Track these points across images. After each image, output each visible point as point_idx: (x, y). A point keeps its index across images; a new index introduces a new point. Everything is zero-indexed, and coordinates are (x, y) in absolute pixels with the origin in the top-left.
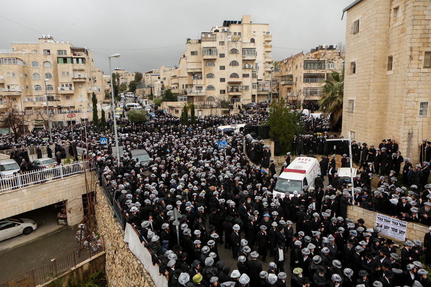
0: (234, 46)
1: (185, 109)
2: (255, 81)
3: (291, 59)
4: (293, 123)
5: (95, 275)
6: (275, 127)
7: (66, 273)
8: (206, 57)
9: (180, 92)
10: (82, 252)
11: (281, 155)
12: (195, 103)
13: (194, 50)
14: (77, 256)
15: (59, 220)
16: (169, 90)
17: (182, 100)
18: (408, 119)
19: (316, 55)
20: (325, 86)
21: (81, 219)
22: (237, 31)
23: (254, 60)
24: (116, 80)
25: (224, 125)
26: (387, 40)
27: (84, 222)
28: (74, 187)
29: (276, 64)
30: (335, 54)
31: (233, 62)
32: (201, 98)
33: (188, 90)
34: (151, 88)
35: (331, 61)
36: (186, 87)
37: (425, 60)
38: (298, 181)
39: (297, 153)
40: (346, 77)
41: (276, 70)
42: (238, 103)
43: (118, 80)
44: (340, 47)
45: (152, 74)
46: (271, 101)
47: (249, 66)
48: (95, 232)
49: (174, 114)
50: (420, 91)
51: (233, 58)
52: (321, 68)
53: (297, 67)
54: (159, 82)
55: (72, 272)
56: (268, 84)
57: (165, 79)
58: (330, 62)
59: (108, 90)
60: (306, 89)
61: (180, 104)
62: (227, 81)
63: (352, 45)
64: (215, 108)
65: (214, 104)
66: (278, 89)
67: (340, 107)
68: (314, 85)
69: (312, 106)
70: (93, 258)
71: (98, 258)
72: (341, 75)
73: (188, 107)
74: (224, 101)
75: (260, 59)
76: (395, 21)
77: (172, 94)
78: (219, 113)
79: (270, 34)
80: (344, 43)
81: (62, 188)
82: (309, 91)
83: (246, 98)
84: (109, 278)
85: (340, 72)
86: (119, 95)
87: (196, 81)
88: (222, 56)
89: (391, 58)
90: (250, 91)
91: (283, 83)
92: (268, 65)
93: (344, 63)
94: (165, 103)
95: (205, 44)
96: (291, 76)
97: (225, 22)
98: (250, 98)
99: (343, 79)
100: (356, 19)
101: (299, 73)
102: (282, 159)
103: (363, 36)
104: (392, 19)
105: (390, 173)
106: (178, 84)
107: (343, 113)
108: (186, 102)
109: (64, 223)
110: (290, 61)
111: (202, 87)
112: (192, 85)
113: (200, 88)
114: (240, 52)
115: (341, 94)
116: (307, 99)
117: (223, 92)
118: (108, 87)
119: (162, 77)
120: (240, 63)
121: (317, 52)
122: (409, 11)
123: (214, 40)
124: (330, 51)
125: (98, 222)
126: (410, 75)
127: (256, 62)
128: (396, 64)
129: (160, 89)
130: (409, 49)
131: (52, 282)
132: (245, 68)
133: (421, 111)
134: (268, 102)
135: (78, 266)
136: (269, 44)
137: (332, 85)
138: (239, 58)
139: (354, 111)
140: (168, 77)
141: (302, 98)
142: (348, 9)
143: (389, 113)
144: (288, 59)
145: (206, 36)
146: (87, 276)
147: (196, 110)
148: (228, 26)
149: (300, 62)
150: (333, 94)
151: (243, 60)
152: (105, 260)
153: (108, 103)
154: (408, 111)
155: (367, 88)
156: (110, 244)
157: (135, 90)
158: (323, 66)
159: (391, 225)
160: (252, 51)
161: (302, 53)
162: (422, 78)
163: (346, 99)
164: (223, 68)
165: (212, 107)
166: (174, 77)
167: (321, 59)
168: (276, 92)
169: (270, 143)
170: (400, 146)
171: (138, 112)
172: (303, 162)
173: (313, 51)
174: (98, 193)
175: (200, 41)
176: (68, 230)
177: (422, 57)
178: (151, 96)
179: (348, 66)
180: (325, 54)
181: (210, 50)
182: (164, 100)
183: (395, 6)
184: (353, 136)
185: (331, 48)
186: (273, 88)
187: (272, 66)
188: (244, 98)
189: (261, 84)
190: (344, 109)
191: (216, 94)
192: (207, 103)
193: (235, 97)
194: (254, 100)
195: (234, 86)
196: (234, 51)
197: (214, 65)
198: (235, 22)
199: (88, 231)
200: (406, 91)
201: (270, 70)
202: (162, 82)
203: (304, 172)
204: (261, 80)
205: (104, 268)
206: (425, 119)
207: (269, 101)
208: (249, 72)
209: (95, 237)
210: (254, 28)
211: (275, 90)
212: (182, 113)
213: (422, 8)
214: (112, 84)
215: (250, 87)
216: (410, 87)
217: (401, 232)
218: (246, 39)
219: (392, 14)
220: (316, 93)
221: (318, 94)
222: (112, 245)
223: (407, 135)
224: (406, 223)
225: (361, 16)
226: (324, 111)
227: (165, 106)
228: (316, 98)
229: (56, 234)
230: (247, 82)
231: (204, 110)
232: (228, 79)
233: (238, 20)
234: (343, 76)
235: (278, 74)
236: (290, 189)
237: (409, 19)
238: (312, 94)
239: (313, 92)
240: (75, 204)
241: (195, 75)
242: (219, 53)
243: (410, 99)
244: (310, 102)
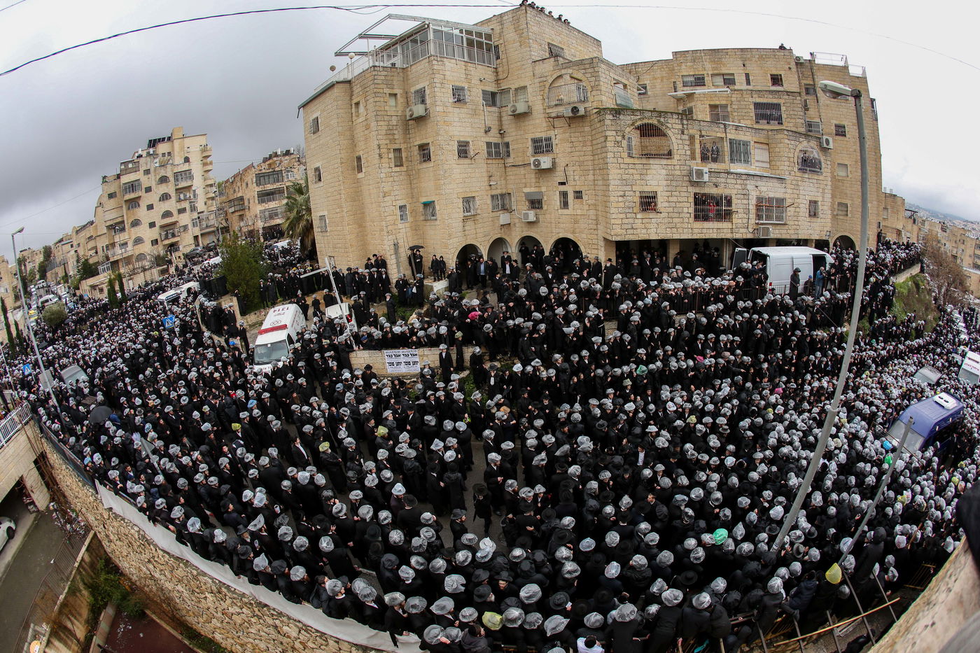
0: (162, 173)
1: (111, 283)
2: (195, 215)
3: (239, 176)
4: (254, 264)
5: (100, 564)
6: (232, 276)
7: (73, 573)
8: (128, 197)
9: (101, 260)
10: (73, 540)
11: (250, 313)
12: (122, 271)
13: (112, 191)
14: (70, 548)
15: (29, 507)
16: (87, 260)
17: (104, 270)
18: (390, 228)
19: (270, 165)
20: (287, 204)
21: (47, 496)
22: (166, 152)
23: (190, 186)
24: (23, 268)
25: (164, 291)
26: (352, 138)
27: (52, 499)
28: (21, 454)
29: (220, 185)
30: (294, 160)
31: (163, 195)
32: (128, 260)
33: (110, 253)
34: (64, 264)
35: (289, 169)
36: (107, 250)
37: (395, 157)
38: (280, 342)
39: (269, 303)
40: (311, 186)
41: (221, 194)
42: (178, 254)
43: (25, 265)
44: (299, 151)
45: (63, 243)
46: (221, 239)
47: (185, 196)
48: (70, 508)
49: (97, 295)
50: (397, 193)
51: (163, 189)
52: (278, 181)
53: (247, 184)
54: (72, 252)
55: (78, 569)
56: (212, 216)
57: (79, 245)
58: (288, 171)
59: (16, 287)
60: (263, 212)
61: (103, 278)
62: (158, 225)
63: (313, 146)
64: (148, 269)
65: (147, 264)
66: (227, 220)
67: (309, 228)
68: (272, 205)
69: (274, 233)
70: (87, 543)
71: (91, 542)
72: (304, 185)
73: (114, 279)
74: (159, 256)
75: (198, 183)
76: (358, 116)
77: (90, 266)
78: (155, 275)
79: (208, 147)
80: (303, 145)
81: (10, 459)
82: (267, 213)
83: (186, 244)
84: (118, 561)
85: (302, 182)
86: (29, 289)
87: (117, 236)
88: (148, 190)
89: (359, 159)
90: (190, 231)
91: (232, 210)
92: (209, 189)
93: (306, 169)
94: (84, 281)
95: (125, 179)
96: (242, 199)
97: (150, 141)
98: (192, 241)
99: (308, 191)
100: (315, 116)
101: (251, 191)
102: (252, 318)
103: (325, 136)
104: (354, 115)
105: (386, 298)
106: (95, 248)
107: (316, 234)
108: (110, 272)
109: (34, 509)
110: (237, 179)
111: (126, 243)
112: (113, 245)
113: (124, 244)
114: (172, 179)
115: (309, 210)
116: (266, 225)
117: (155, 242)
118: (15, 282)
119: (75, 243)
120: (173, 194)
121: (271, 161)
122: (371, 106)
123: (136, 170)
124: (287, 157)
125: (66, 494)
126: (383, 175)
127: (193, 189)
128: (366, 165)
129: (75, 263)
130: (376, 147)
131: (69, 588)
132: (179, 200)
133: (401, 216)
134: (216, 241)
135: (79, 559)
136: (209, 160)
137: (296, 200)
138: (170, 188)
139: (328, 229)
140: (83, 241)
141: (260, 225)
142: (304, 106)
143: (368, 224)
144: (235, 177)
145: (127, 167)
146: (95, 568)
147: (124, 280)
148: (154, 146)
149: (251, 177)
150: (298, 212)
151: (176, 190)
152: (100, 542)
153: (19, 307)
154: (388, 218)
155: (338, 197)
156: (93, 519)
157: (45, 275)
158: (280, 178)
159: (402, 359)
160: (188, 174)
161: (252, 166)
162: (396, 179)
163: (315, 216)
164: (150, 207)
165: (144, 270)
166: (90, 238)
167: (277, 169)
168: (225, 224)
169: (232, 301)
170: (388, 262)
171: (55, 308)
172: (279, 314)
173: (265, 160)
174: (48, 452)
175: (119, 176)
176: (42, 517)
177: (391, 155)
178: (66, 278)
179: (311, 174)
180: (281, 161)
181: (133, 186)
182: (83, 278)
183: (355, 101)
184: (332, 262)
185: (288, 153)
186: (220, 219)
187: (214, 189)
188: (184, 244)
189: (204, 217)
190: (316, 230)
191: (146, 248)
192: (137, 265)
193: (172, 245)
194: (198, 242)
195: (169, 229)
196: (164, 180)
197: (139, 206)
198: (164, 139)
199: (62, 510)
200: (381, 195)
201: (213, 195)
202: (76, 251)
203: (284, 327)
204: (202, 212)
205: (105, 551)
206: (407, 225)
207: (218, 240)
208: (186, 205)
209: (74, 515)
210: (187, 142)
211: (223, 222)
212: (109, 290)
213: (383, 104)
214: (18, 276)
215: (190, 226)
216: (385, 190)
217: (415, 363)
218: (178, 159)
219: (354, 110)
220: (276, 215)
221: (280, 216)
222: (96, 519)
223: (392, 247)
224: (416, 351)
225: (319, 113)
226: (291, 237)
227: (86, 285)
228: (278, 221)
229: (35, 527)
230: (185, 219)
231: (135, 277)
232: (160, 222)
233: (166, 135)
234: (307, 186)
235: (224, 198)
236: (274, 356)
237: (371, 115)
238: (271, 217)
239: (273, 215)
240: (32, 478)
241: (116, 227)
242: (144, 187)
243: (388, 204)
244: (271, 228)
